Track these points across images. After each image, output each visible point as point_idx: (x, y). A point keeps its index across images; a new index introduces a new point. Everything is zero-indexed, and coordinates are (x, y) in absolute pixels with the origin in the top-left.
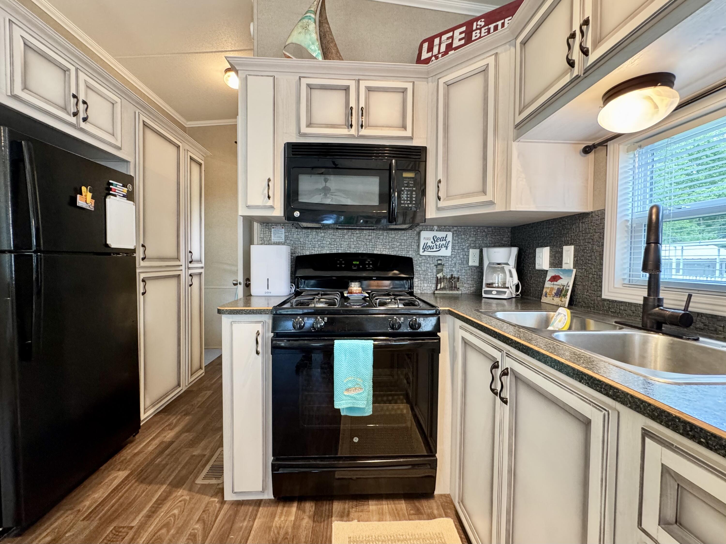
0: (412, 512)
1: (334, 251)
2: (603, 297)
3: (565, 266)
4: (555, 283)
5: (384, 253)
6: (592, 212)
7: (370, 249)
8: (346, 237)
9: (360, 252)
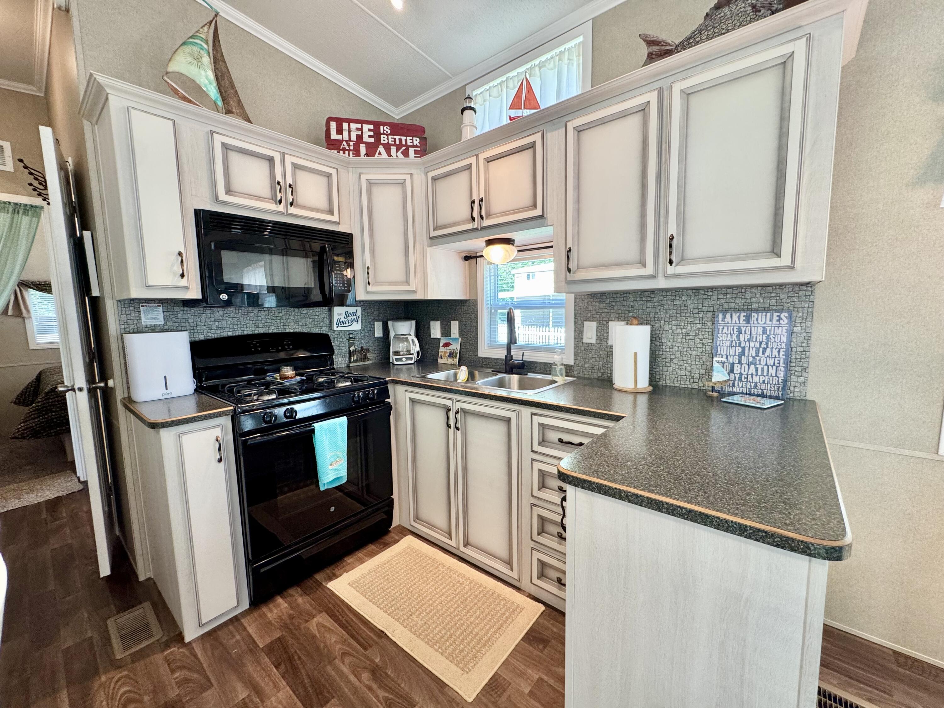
0: (381, 547)
1: (239, 333)
2: (479, 356)
3: (453, 336)
4: (447, 348)
5: (298, 330)
6: (469, 300)
7: (282, 327)
8: (252, 315)
9: (270, 331)
